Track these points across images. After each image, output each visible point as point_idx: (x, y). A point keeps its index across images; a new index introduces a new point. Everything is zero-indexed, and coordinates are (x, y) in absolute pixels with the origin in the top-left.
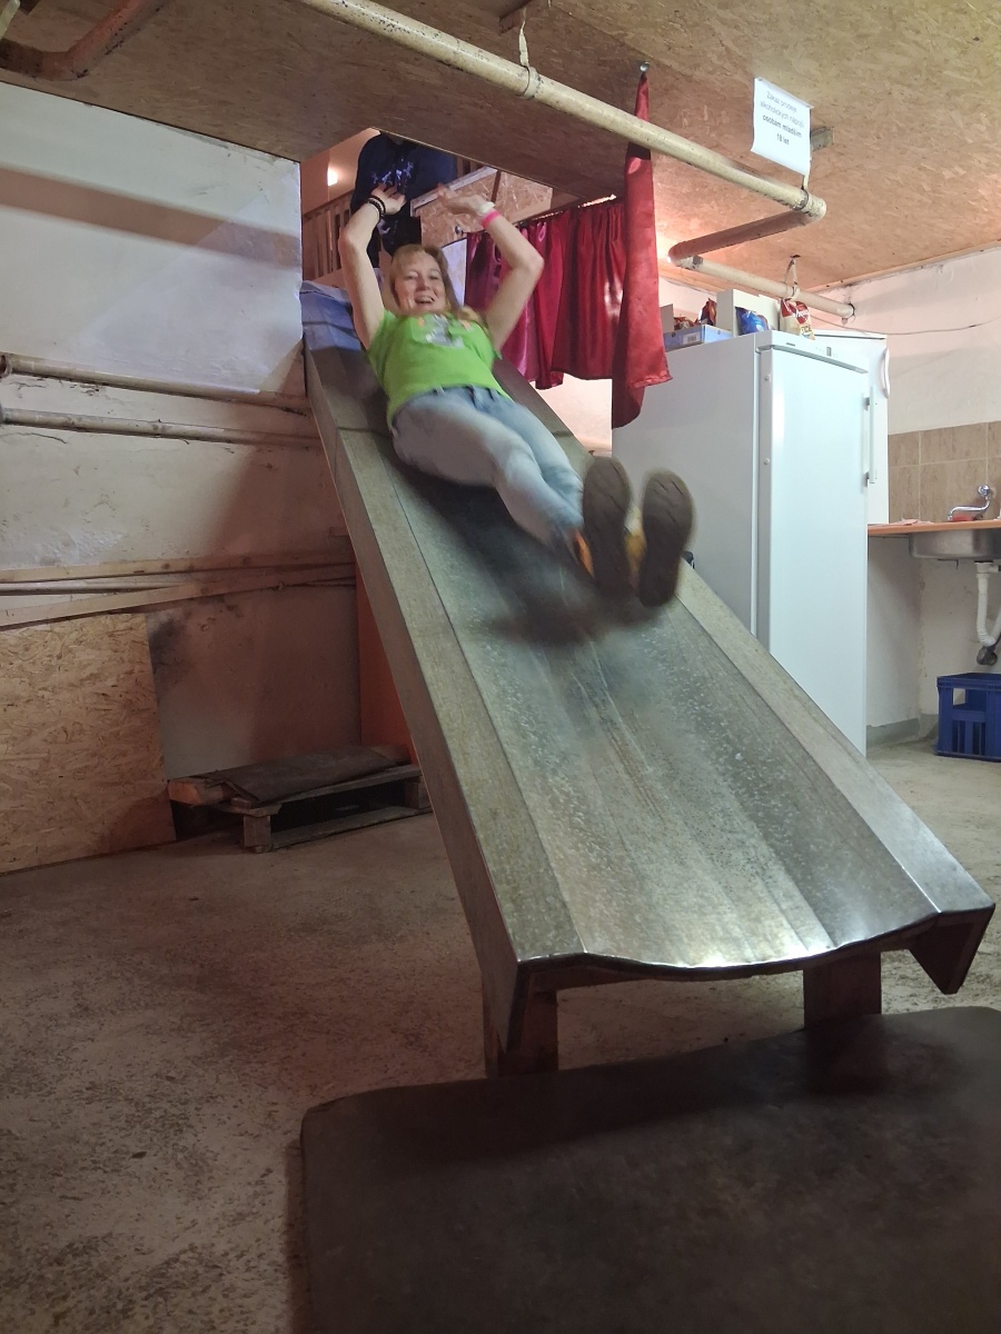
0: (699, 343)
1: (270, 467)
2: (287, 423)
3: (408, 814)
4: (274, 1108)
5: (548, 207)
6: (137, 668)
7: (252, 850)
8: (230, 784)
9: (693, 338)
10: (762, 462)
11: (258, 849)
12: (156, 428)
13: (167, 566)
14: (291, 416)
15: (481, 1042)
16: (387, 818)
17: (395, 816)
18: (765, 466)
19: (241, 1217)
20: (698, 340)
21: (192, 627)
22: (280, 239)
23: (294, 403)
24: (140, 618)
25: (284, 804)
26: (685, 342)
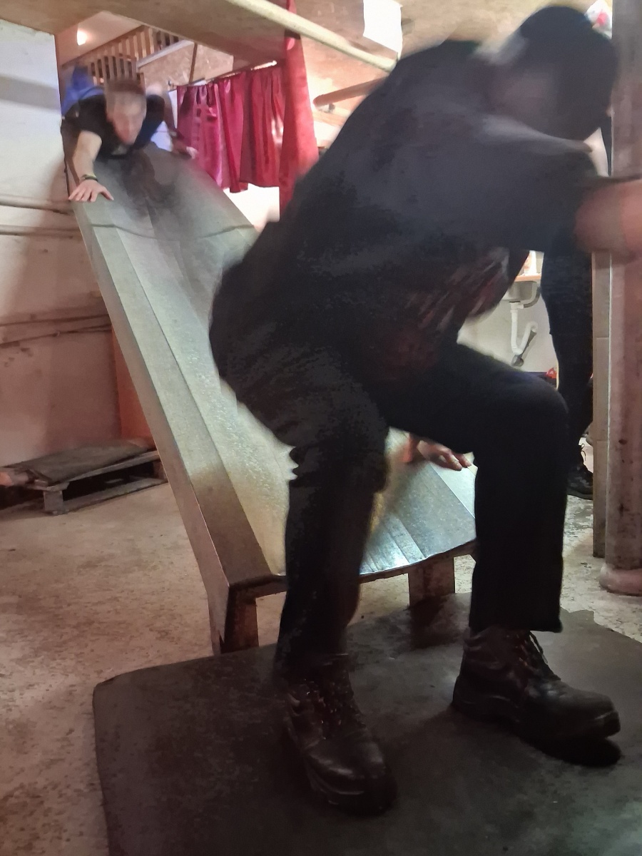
3: (156, 483)
4: (73, 688)
5: (231, 69)
7: (50, 513)
8: (32, 470)
11: (55, 512)
15: (209, 631)
16: (142, 486)
17: (147, 485)
19: (53, 762)
25: (71, 483)
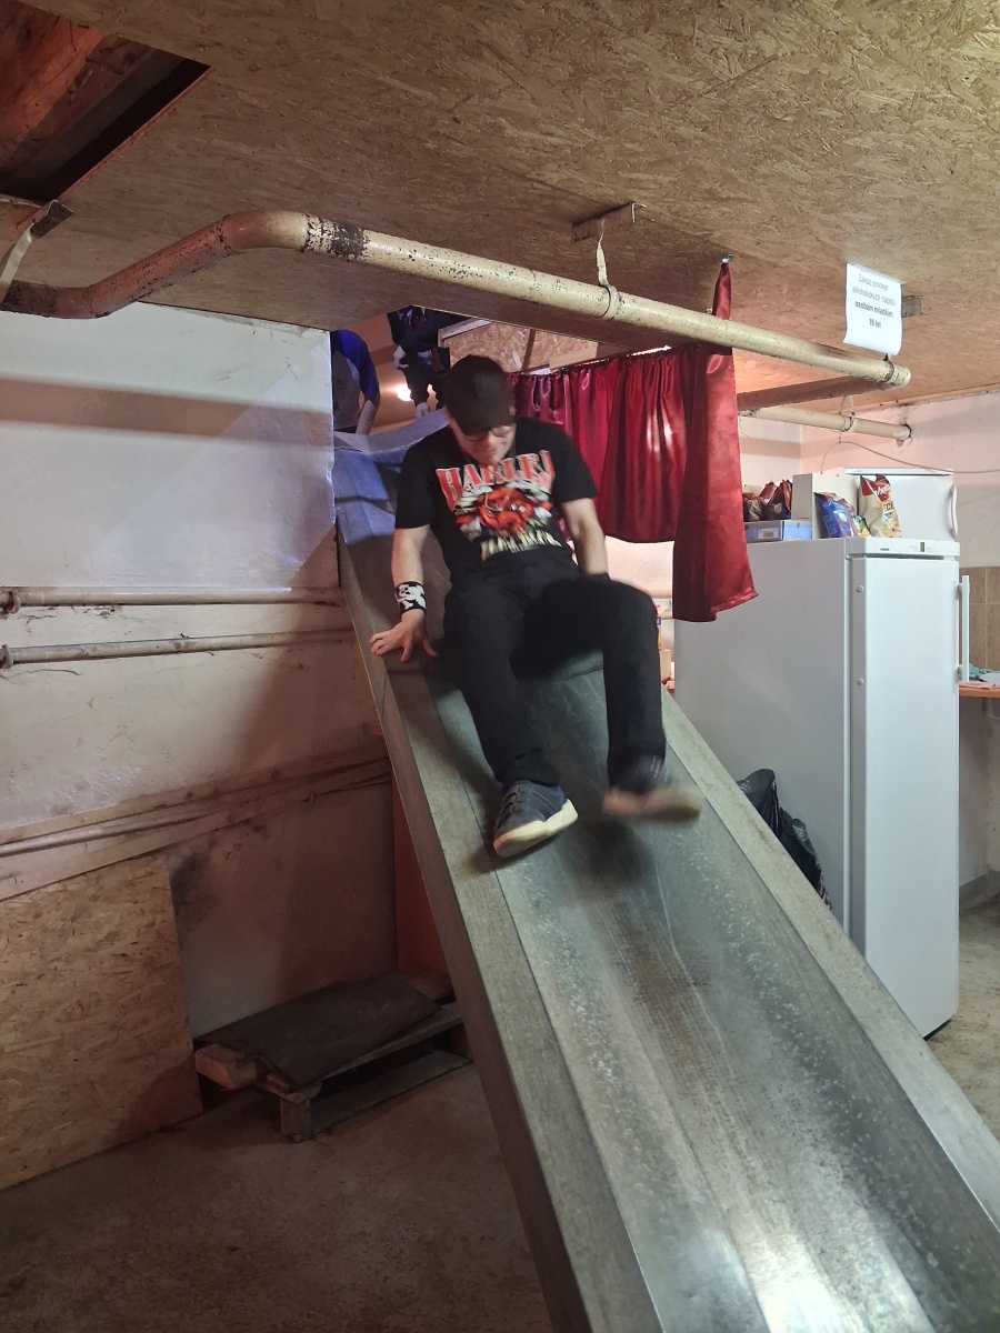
0: (778, 540)
1: (301, 666)
2: (321, 617)
3: (455, 1066)
5: (594, 356)
6: (159, 917)
7: (290, 1139)
8: (263, 1059)
9: (770, 534)
10: (855, 683)
11: (297, 1137)
12: (178, 646)
13: (190, 795)
14: (324, 610)
16: (433, 1075)
17: (442, 1071)
18: (857, 685)
20: (776, 536)
21: (217, 857)
22: (313, 417)
23: (328, 596)
24: (160, 860)
25: (323, 1082)
26: (761, 536)
